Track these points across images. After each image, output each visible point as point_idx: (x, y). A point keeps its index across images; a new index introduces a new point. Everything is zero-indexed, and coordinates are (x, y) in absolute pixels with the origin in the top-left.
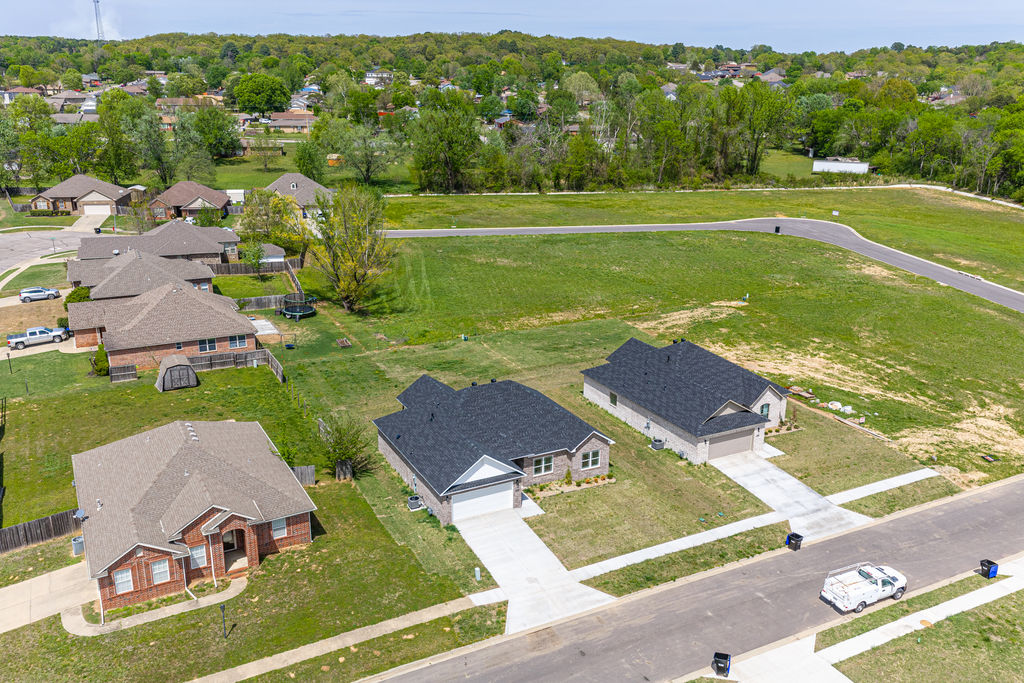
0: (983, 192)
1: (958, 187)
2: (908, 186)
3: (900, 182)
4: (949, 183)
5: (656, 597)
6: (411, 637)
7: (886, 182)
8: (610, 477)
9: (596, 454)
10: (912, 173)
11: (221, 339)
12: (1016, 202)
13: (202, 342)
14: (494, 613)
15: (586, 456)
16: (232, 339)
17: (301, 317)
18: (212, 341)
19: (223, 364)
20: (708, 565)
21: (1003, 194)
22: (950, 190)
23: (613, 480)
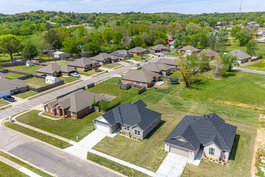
5: (91, 165)
6: (53, 139)
8: (140, 140)
9: (139, 132)
11: (141, 82)
13: (137, 82)
14: (68, 145)
15: (136, 131)
16: (143, 83)
17: (172, 84)
18: (139, 82)
19: (137, 87)
20: (113, 169)
23: (140, 141)
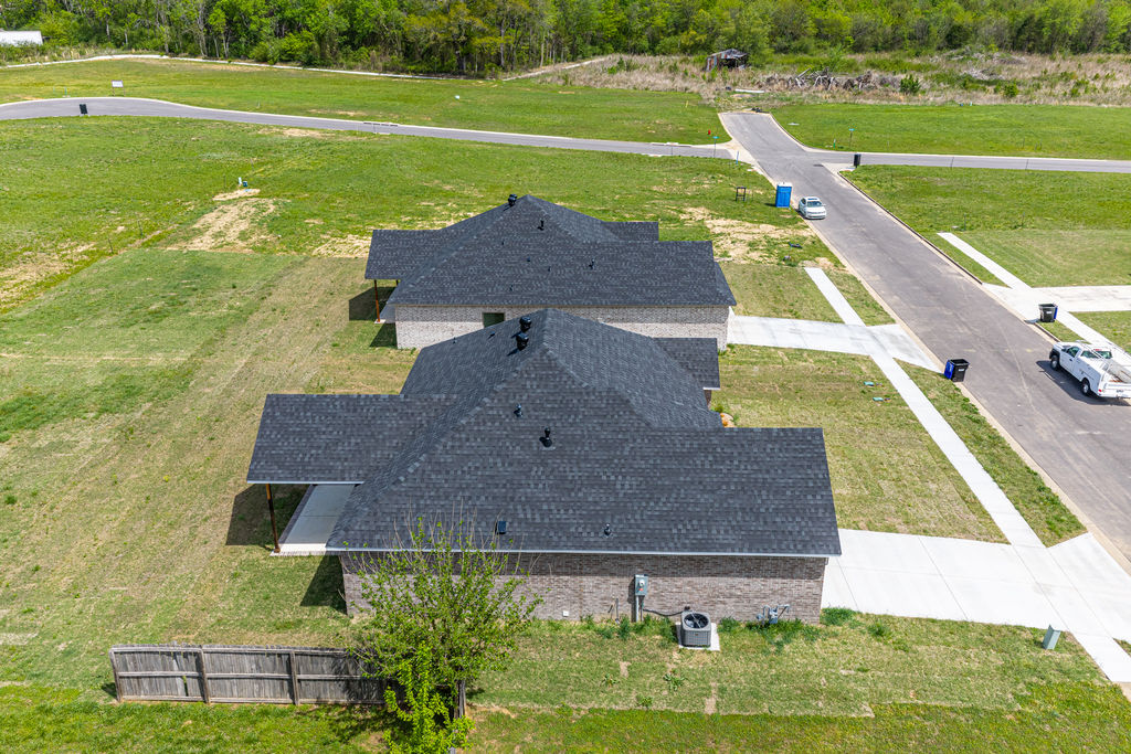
0: (211, 55)
1: (172, 51)
2: (109, 57)
3: (96, 54)
4: (159, 49)
7: (82, 54)
10: (99, 41)
12: (258, 61)
21: (237, 54)
22: (165, 57)
